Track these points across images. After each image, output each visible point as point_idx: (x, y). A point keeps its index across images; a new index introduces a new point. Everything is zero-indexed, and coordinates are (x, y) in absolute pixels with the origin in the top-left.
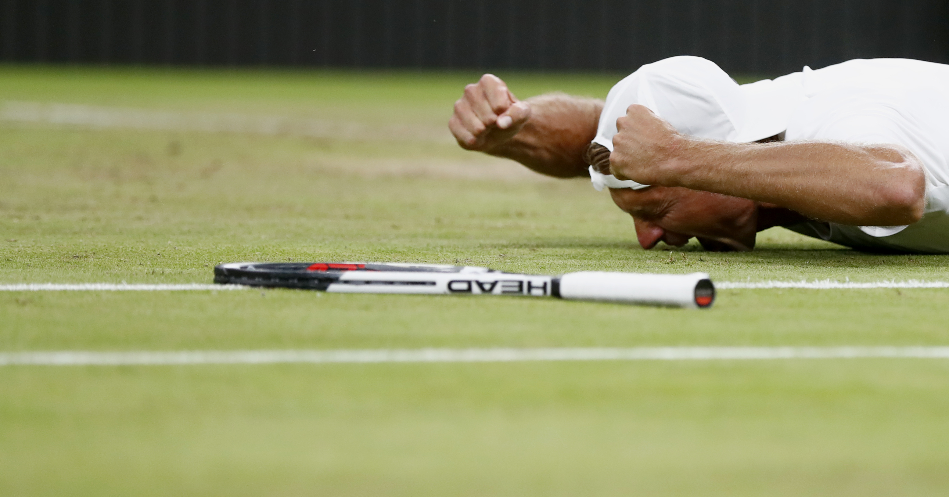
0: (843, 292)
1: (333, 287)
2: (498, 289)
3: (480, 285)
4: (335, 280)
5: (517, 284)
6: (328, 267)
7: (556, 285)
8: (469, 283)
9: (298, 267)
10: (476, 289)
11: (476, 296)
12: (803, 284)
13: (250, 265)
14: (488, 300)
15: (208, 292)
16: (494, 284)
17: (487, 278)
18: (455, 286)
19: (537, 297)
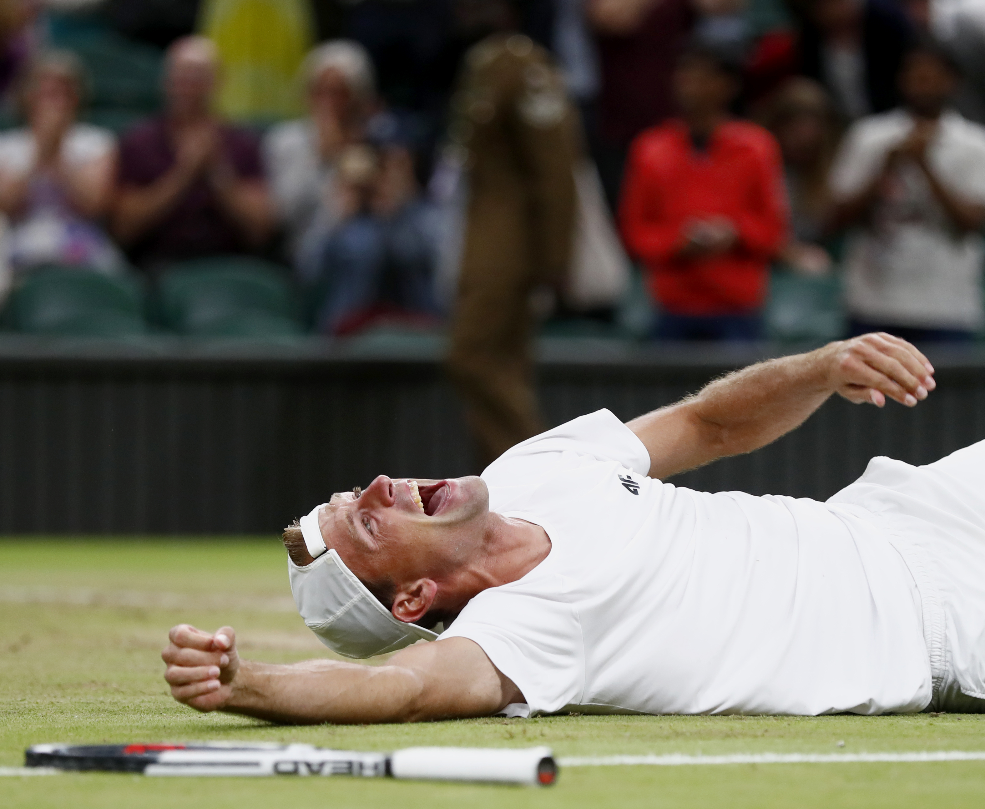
0: (695, 768)
1: (151, 770)
2: (327, 770)
3: (308, 765)
4: (153, 762)
5: (345, 766)
6: (146, 748)
7: (388, 765)
8: (296, 763)
9: (113, 749)
10: (303, 770)
11: (304, 778)
12: (651, 759)
13: (62, 747)
14: (316, 781)
15: (18, 778)
16: (322, 765)
17: (315, 757)
18: (283, 767)
19: (368, 778)
